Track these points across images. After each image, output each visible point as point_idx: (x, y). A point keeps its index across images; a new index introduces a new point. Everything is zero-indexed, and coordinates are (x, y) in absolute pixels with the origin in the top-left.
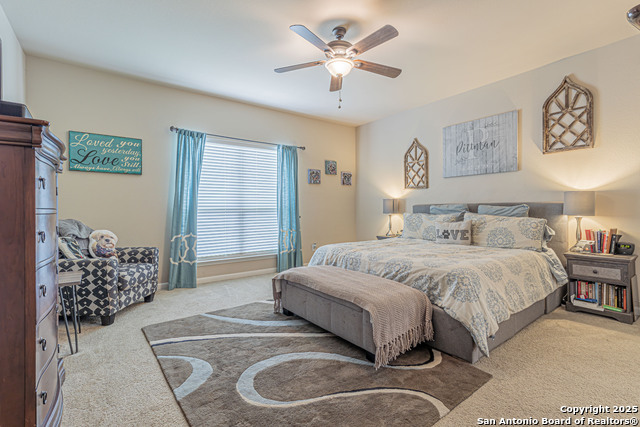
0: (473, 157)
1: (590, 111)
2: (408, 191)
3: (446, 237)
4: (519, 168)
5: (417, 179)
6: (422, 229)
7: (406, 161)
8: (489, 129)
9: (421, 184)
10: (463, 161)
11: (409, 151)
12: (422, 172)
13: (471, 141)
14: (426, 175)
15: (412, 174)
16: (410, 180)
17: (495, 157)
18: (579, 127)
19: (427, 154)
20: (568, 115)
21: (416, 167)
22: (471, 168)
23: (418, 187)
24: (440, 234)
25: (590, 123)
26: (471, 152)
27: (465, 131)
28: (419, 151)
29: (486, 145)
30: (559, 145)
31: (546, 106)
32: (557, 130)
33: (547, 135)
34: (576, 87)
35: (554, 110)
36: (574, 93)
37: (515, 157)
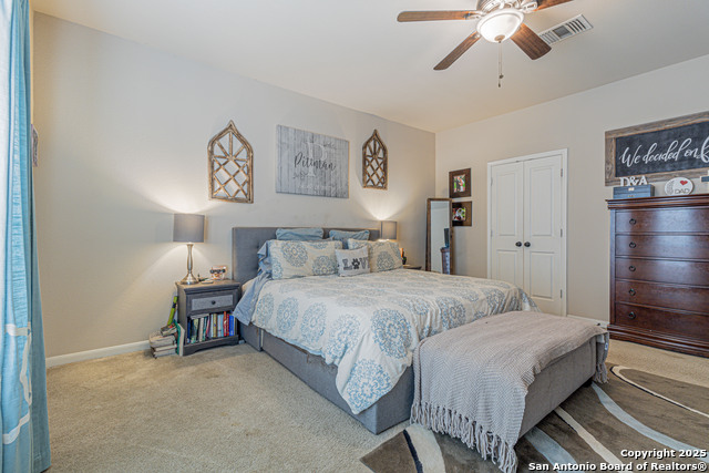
0: (312, 174)
1: (385, 163)
2: (216, 203)
3: (356, 267)
4: (348, 197)
5: (233, 187)
6: (310, 262)
7: (211, 152)
8: (328, 149)
9: (241, 195)
10: (302, 176)
11: (220, 135)
12: (245, 178)
13: (311, 156)
14: (250, 182)
15: (222, 175)
16: (217, 186)
17: (333, 181)
18: (380, 172)
19: (250, 150)
20: (375, 161)
21: (232, 166)
22: (310, 186)
23: (235, 200)
24: (349, 264)
25: (385, 170)
26: (311, 168)
27: (305, 141)
28: (238, 145)
29: (325, 165)
30: (370, 183)
31: (365, 147)
32: (369, 170)
33: (365, 172)
34: (380, 142)
35: (368, 153)
36: (378, 146)
37: (347, 185)
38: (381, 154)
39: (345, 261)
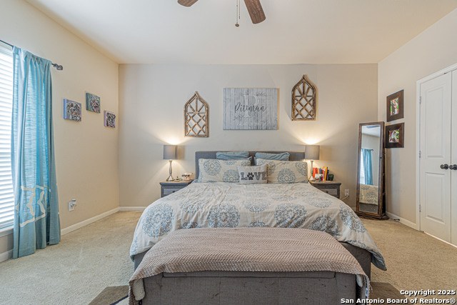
0: (248, 116)
1: (314, 99)
2: (188, 138)
4: (278, 128)
5: (197, 129)
7: (186, 111)
8: (260, 97)
9: (202, 133)
10: (240, 118)
11: (190, 102)
12: (203, 123)
13: (246, 104)
14: (207, 125)
15: (192, 123)
16: (189, 129)
17: (264, 118)
18: (309, 108)
19: (207, 107)
20: (303, 99)
21: (197, 117)
22: (246, 124)
23: (198, 136)
24: (245, 176)
25: (314, 106)
26: (247, 112)
27: (242, 95)
28: (200, 104)
29: (257, 108)
30: (299, 117)
31: (294, 90)
32: (299, 107)
33: (294, 109)
34: (308, 83)
35: (297, 93)
36: (307, 86)
37: (276, 120)
38: (310, 93)
39: (242, 174)
